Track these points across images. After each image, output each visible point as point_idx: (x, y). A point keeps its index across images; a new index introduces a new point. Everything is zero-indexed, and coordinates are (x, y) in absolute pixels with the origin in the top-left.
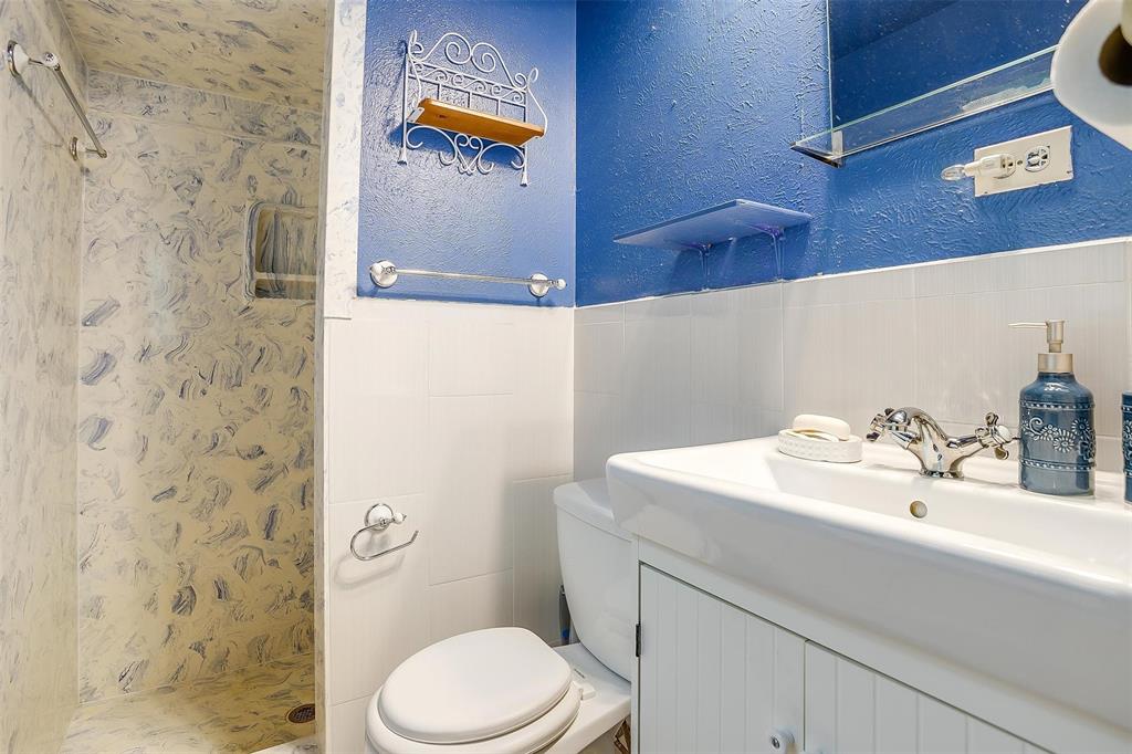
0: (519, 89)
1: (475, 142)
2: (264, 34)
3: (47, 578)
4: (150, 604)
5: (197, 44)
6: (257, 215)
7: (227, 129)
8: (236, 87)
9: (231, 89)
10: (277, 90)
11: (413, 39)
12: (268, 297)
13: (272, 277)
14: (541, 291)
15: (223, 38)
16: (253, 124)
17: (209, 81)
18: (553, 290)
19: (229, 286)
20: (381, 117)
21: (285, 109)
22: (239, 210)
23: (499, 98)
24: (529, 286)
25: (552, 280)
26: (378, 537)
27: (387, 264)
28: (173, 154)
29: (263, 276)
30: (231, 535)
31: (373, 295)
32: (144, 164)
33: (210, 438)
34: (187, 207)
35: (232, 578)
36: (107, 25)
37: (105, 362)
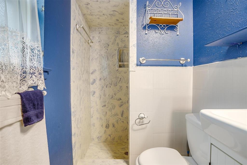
0: (176, 10)
1: (164, 26)
2: (117, 12)
3: (86, 119)
4: (102, 126)
5: (106, 18)
6: (119, 51)
7: (113, 34)
8: (114, 25)
9: (113, 26)
10: (122, 24)
11: (148, 4)
12: (122, 67)
13: (122, 63)
14: (183, 62)
15: (110, 15)
16: (118, 32)
17: (109, 25)
18: (187, 62)
19: (114, 65)
20: (141, 24)
21: (124, 28)
22: (116, 50)
23: (170, 13)
24: (180, 61)
25: (186, 59)
26: (141, 121)
27: (143, 58)
28: (104, 41)
29: (120, 63)
30: (115, 115)
31: (140, 65)
32: (99, 43)
33: (111, 96)
34: (107, 51)
35: (115, 123)
36: (92, 18)
37: (94, 81)
